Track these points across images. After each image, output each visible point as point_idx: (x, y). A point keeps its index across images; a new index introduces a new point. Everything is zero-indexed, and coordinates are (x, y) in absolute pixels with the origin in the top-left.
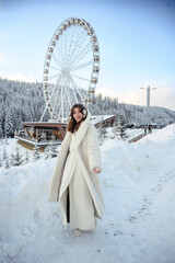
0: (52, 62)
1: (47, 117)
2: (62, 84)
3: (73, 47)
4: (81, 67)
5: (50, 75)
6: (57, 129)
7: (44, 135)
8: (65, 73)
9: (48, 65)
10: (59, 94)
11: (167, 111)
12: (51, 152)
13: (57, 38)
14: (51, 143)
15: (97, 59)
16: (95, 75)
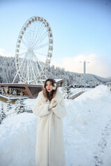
0: (22, 44)
1: (18, 80)
2: (28, 58)
3: (35, 35)
4: (41, 47)
5: (20, 53)
6: (24, 88)
7: (15, 92)
8: (30, 51)
9: (19, 46)
10: (26, 65)
11: (95, 77)
13: (25, 29)
14: (20, 98)
15: (51, 42)
16: (50, 52)
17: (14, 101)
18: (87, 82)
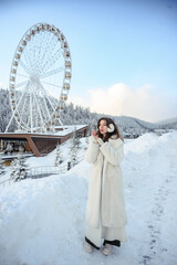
0: (20, 69)
1: (14, 127)
2: (30, 91)
3: (42, 54)
4: (51, 73)
5: (17, 82)
6: (25, 139)
7: (10, 147)
8: (35, 80)
9: (15, 72)
10: (28, 102)
11: (137, 121)
12: (18, 166)
13: (25, 43)
14: (18, 155)
15: (69, 65)
16: (67, 81)
17: (8, 162)
18: (125, 130)
